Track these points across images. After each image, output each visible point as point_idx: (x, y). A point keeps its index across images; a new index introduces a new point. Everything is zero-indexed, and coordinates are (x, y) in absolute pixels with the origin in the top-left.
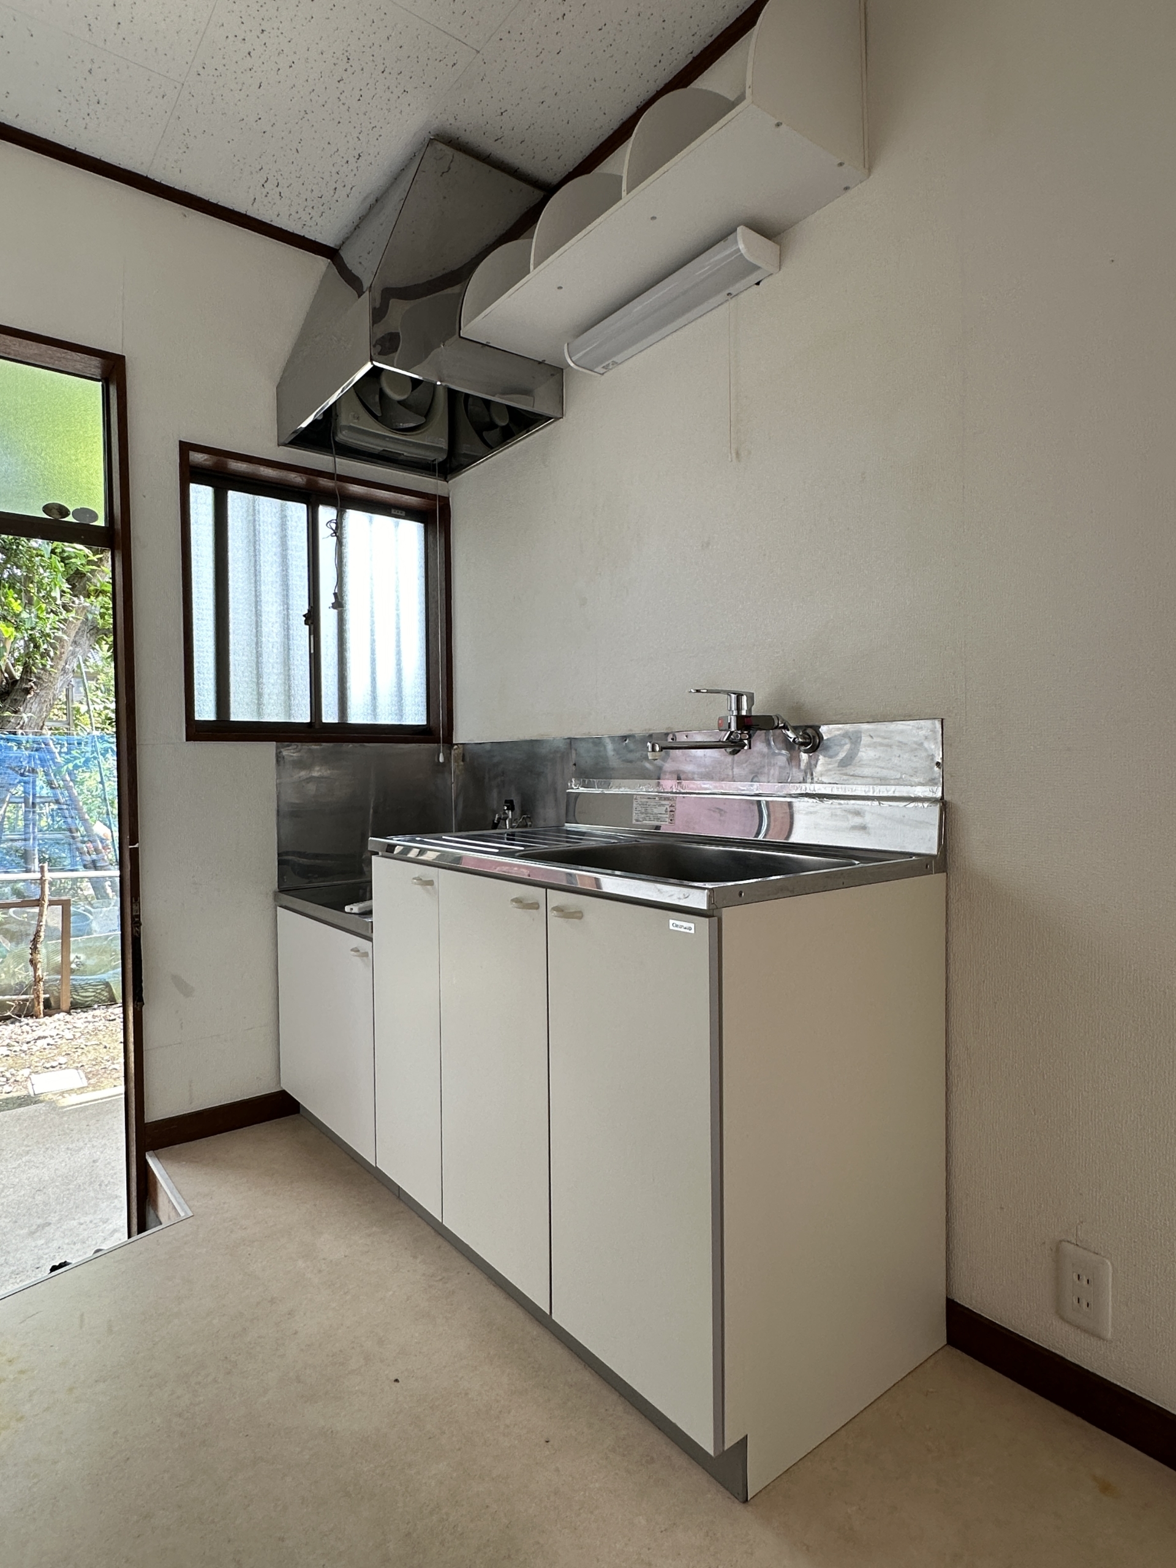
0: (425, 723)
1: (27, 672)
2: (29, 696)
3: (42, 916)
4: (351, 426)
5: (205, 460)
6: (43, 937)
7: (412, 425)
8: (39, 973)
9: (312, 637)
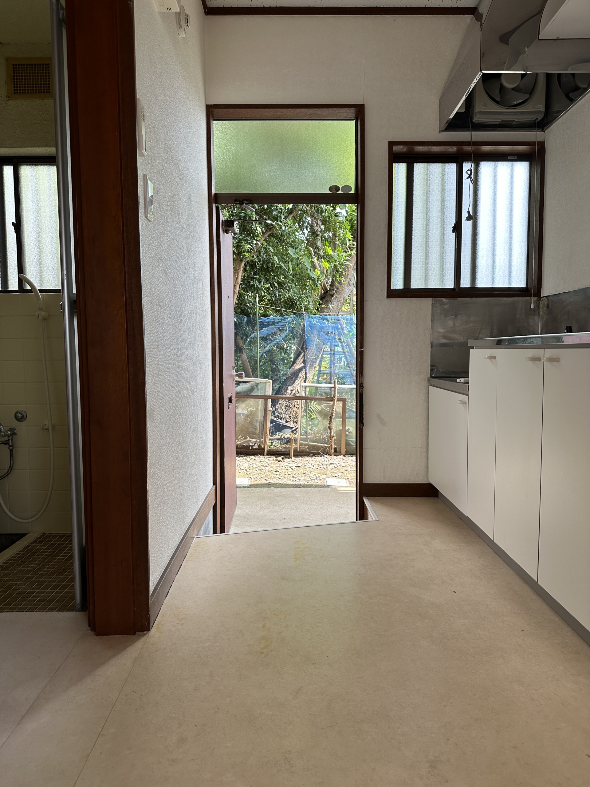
0: (525, 286)
1: (332, 285)
2: (333, 298)
3: (334, 405)
4: (481, 111)
5: (401, 149)
6: (334, 416)
7: (521, 101)
8: (332, 433)
9: (456, 238)
